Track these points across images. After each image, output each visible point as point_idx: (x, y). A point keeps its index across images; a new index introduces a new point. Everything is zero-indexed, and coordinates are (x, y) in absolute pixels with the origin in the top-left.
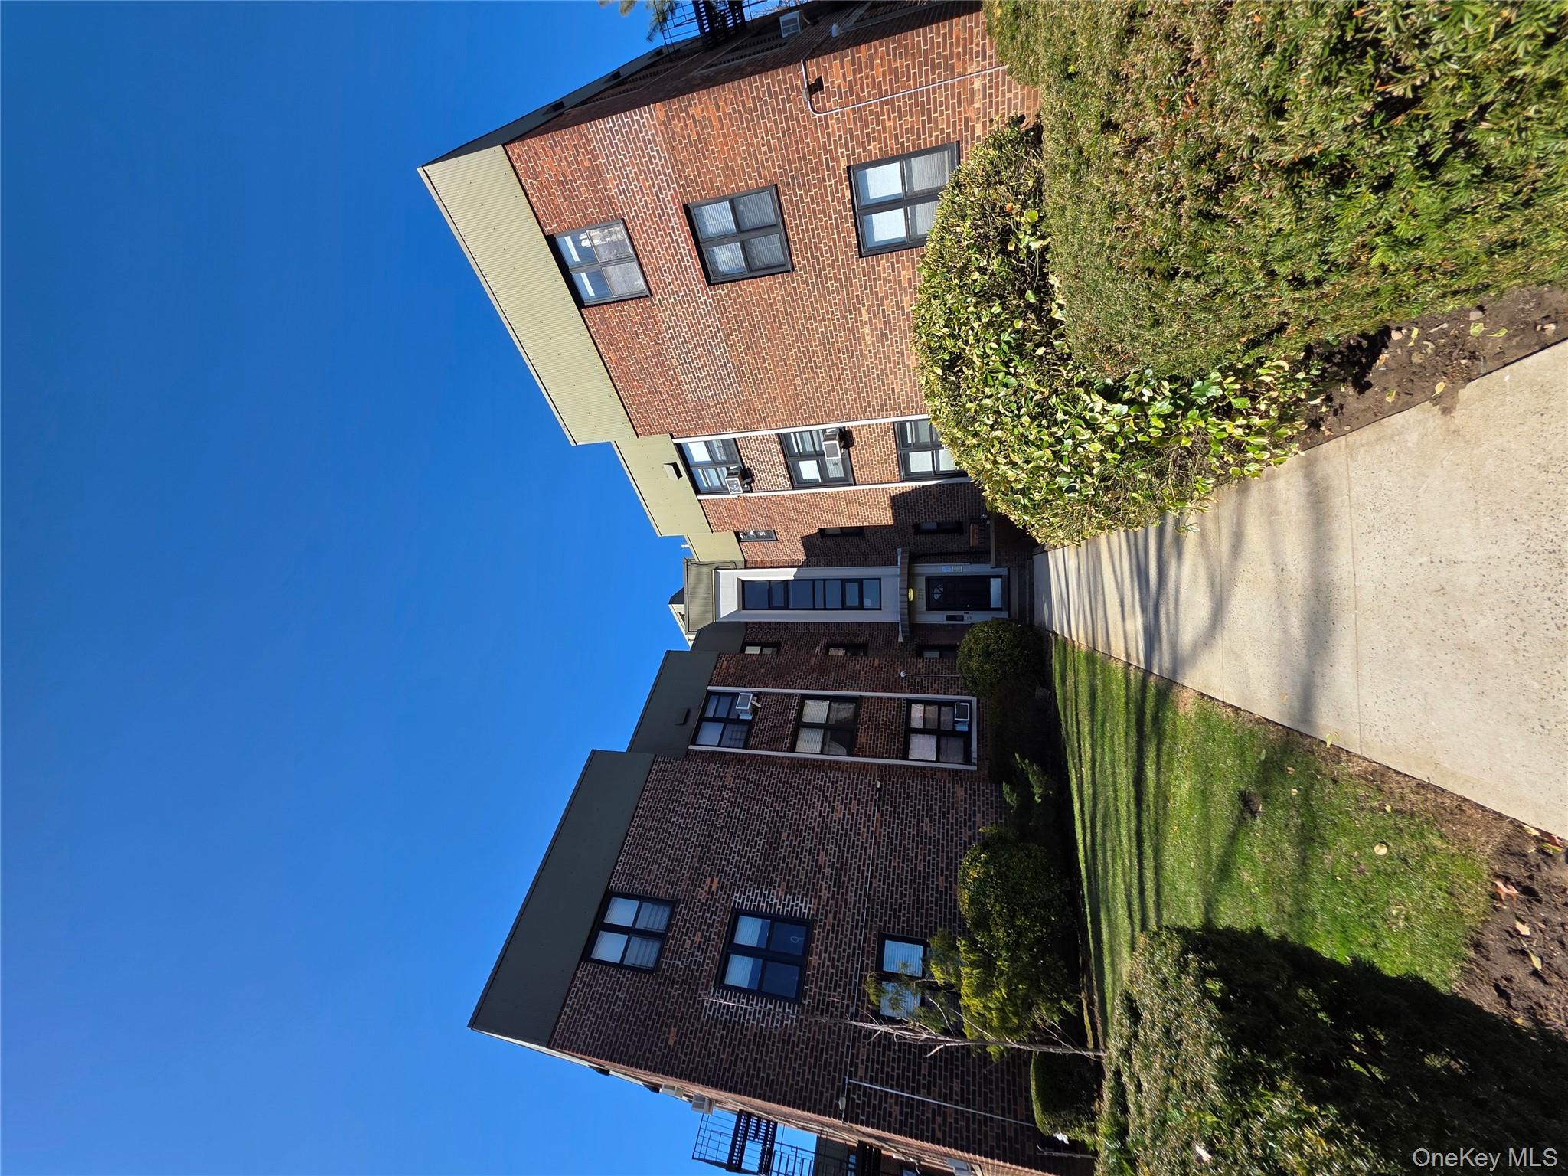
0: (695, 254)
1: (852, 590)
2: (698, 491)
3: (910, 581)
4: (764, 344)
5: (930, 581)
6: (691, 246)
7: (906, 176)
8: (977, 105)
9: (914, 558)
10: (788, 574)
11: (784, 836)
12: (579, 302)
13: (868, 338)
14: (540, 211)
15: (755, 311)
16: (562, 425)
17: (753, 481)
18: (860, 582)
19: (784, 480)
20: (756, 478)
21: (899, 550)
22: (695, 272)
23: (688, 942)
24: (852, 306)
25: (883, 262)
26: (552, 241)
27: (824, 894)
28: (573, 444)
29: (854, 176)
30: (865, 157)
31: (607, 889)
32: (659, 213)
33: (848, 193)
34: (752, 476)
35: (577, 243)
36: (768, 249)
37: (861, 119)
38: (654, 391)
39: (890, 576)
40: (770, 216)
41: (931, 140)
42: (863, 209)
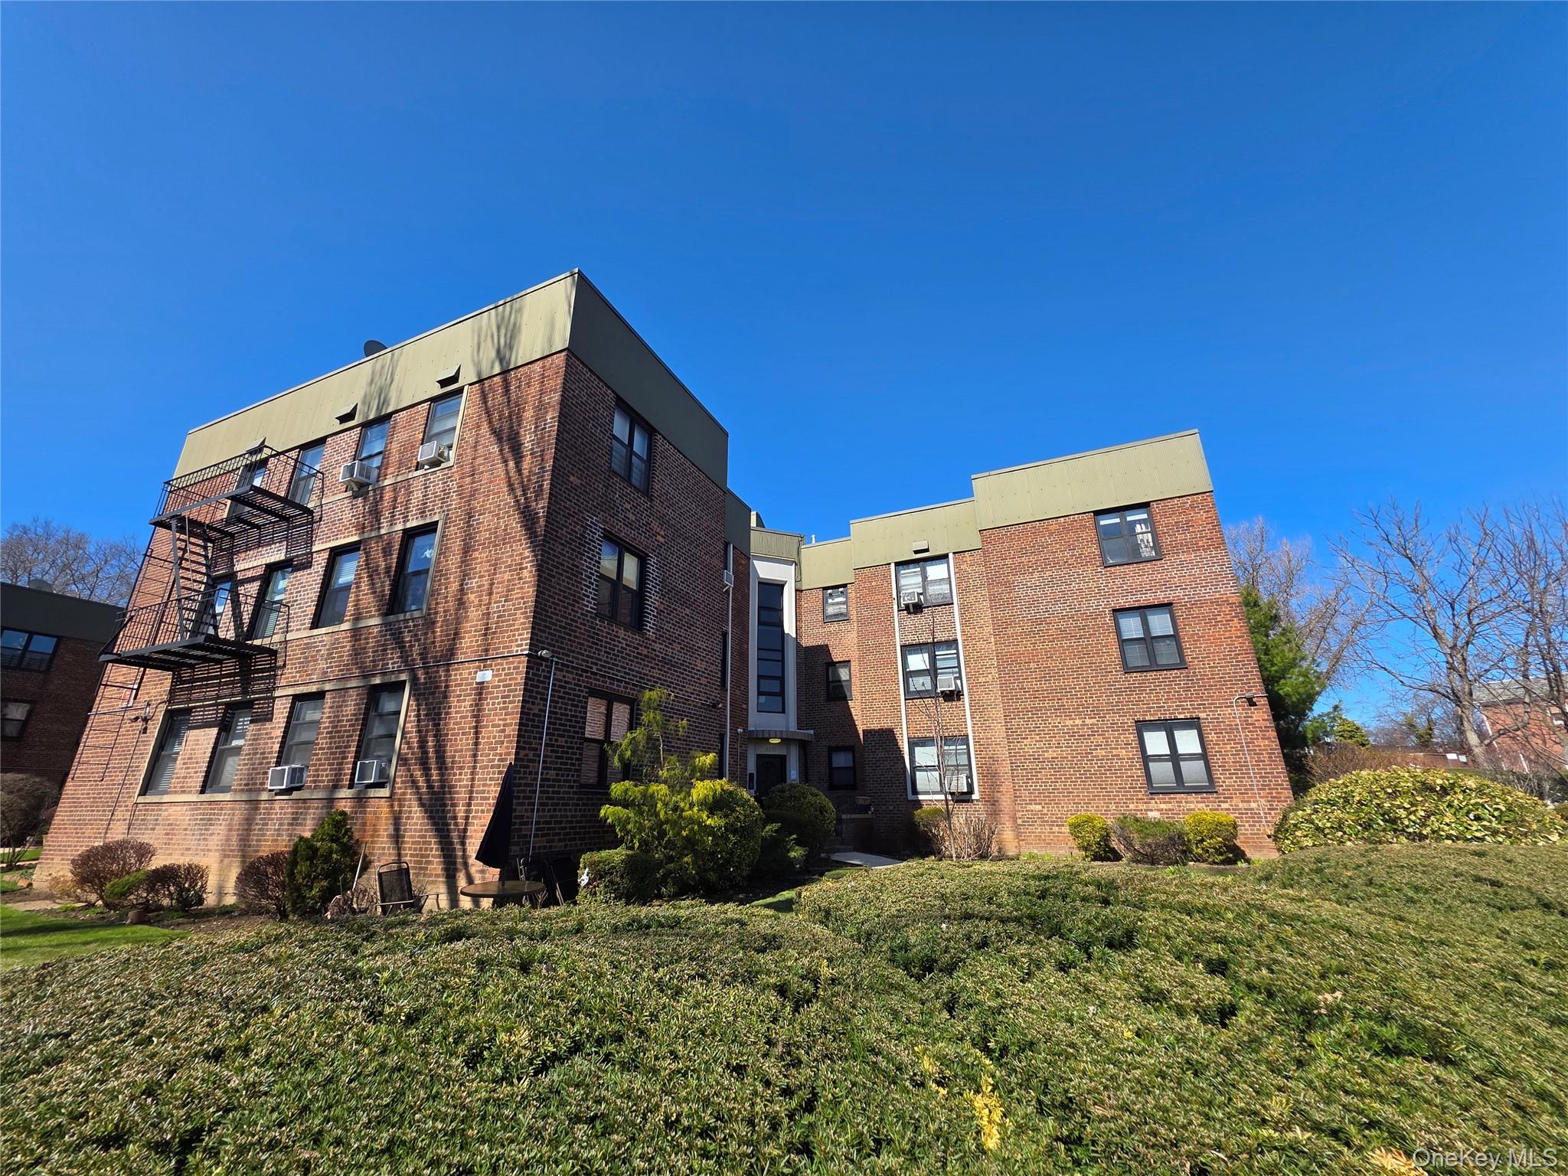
0: (1137, 605)
1: (775, 686)
2: (897, 564)
3: (786, 741)
4: (1065, 643)
5: (783, 759)
6: (1143, 603)
7: (1192, 757)
8: (1241, 805)
9: (803, 745)
10: (789, 627)
11: (688, 611)
12: (1098, 513)
13: (1071, 722)
14: (1169, 504)
15: (1093, 641)
16: (992, 473)
17: (909, 613)
18: (782, 694)
19: (910, 639)
20: (912, 616)
21: (812, 732)
22: (1123, 602)
23: (628, 506)
24: (1096, 712)
25: (1132, 738)
26: (1145, 506)
27: (657, 646)
28: (973, 477)
29: (1193, 723)
30: (1206, 730)
31: (656, 431)
32: (1166, 585)
33: (1182, 716)
34: (915, 613)
35: (1140, 522)
36: (1136, 655)
37: (1231, 729)
38: (1023, 552)
39: (787, 721)
40: (1162, 661)
41: (1218, 774)
42: (1169, 727)
